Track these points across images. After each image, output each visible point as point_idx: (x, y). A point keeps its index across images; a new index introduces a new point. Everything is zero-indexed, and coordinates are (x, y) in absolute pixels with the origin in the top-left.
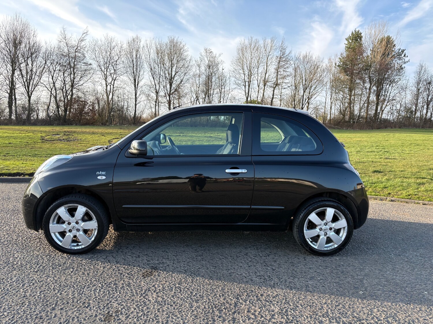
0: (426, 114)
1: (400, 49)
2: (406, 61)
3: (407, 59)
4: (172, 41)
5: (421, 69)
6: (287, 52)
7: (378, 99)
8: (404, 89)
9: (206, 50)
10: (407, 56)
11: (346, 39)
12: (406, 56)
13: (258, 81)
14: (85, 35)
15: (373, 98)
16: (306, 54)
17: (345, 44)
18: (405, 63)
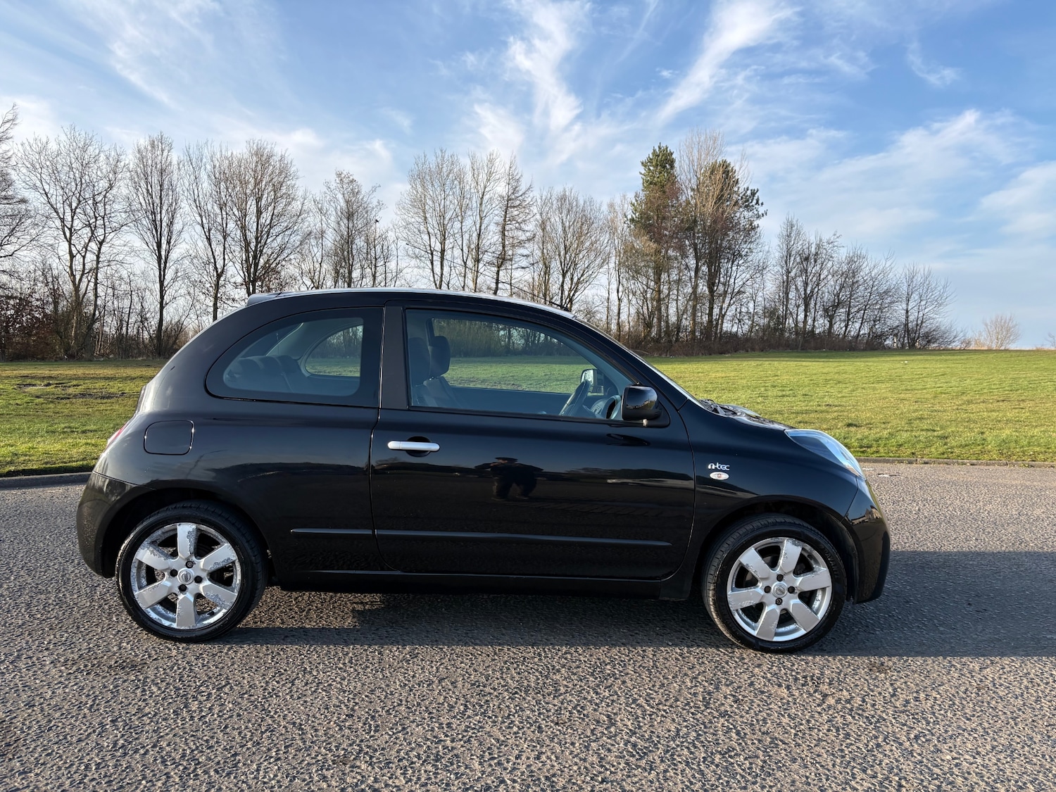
0: (805, 322)
1: (748, 189)
2: (760, 213)
3: (761, 210)
4: (258, 153)
5: (791, 232)
6: (523, 188)
7: (711, 291)
8: (761, 269)
9: (339, 175)
10: (762, 204)
11: (642, 163)
12: (760, 202)
13: (462, 250)
14: (8, 125)
15: (703, 288)
16: (565, 191)
17: (641, 173)
18: (758, 217)
